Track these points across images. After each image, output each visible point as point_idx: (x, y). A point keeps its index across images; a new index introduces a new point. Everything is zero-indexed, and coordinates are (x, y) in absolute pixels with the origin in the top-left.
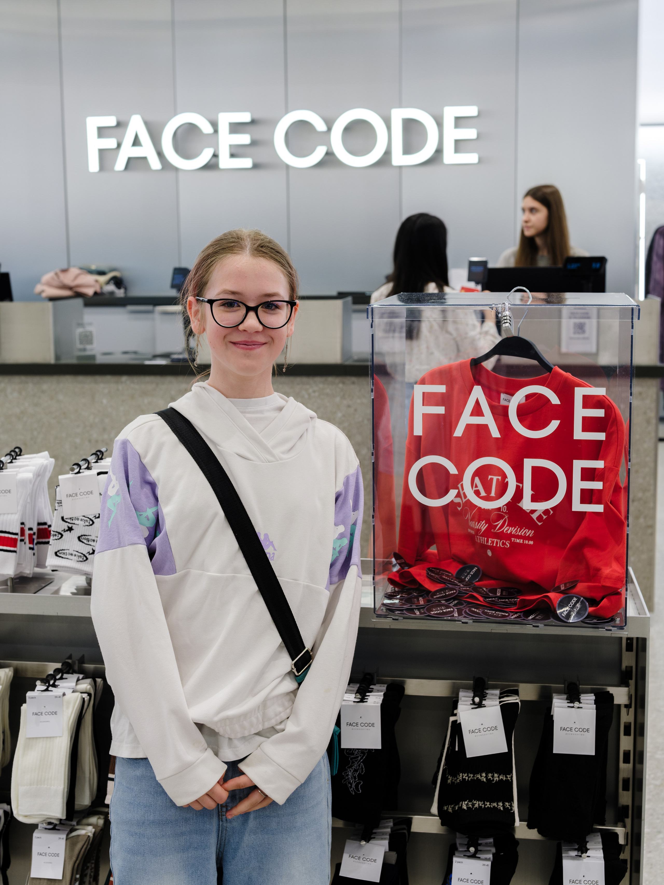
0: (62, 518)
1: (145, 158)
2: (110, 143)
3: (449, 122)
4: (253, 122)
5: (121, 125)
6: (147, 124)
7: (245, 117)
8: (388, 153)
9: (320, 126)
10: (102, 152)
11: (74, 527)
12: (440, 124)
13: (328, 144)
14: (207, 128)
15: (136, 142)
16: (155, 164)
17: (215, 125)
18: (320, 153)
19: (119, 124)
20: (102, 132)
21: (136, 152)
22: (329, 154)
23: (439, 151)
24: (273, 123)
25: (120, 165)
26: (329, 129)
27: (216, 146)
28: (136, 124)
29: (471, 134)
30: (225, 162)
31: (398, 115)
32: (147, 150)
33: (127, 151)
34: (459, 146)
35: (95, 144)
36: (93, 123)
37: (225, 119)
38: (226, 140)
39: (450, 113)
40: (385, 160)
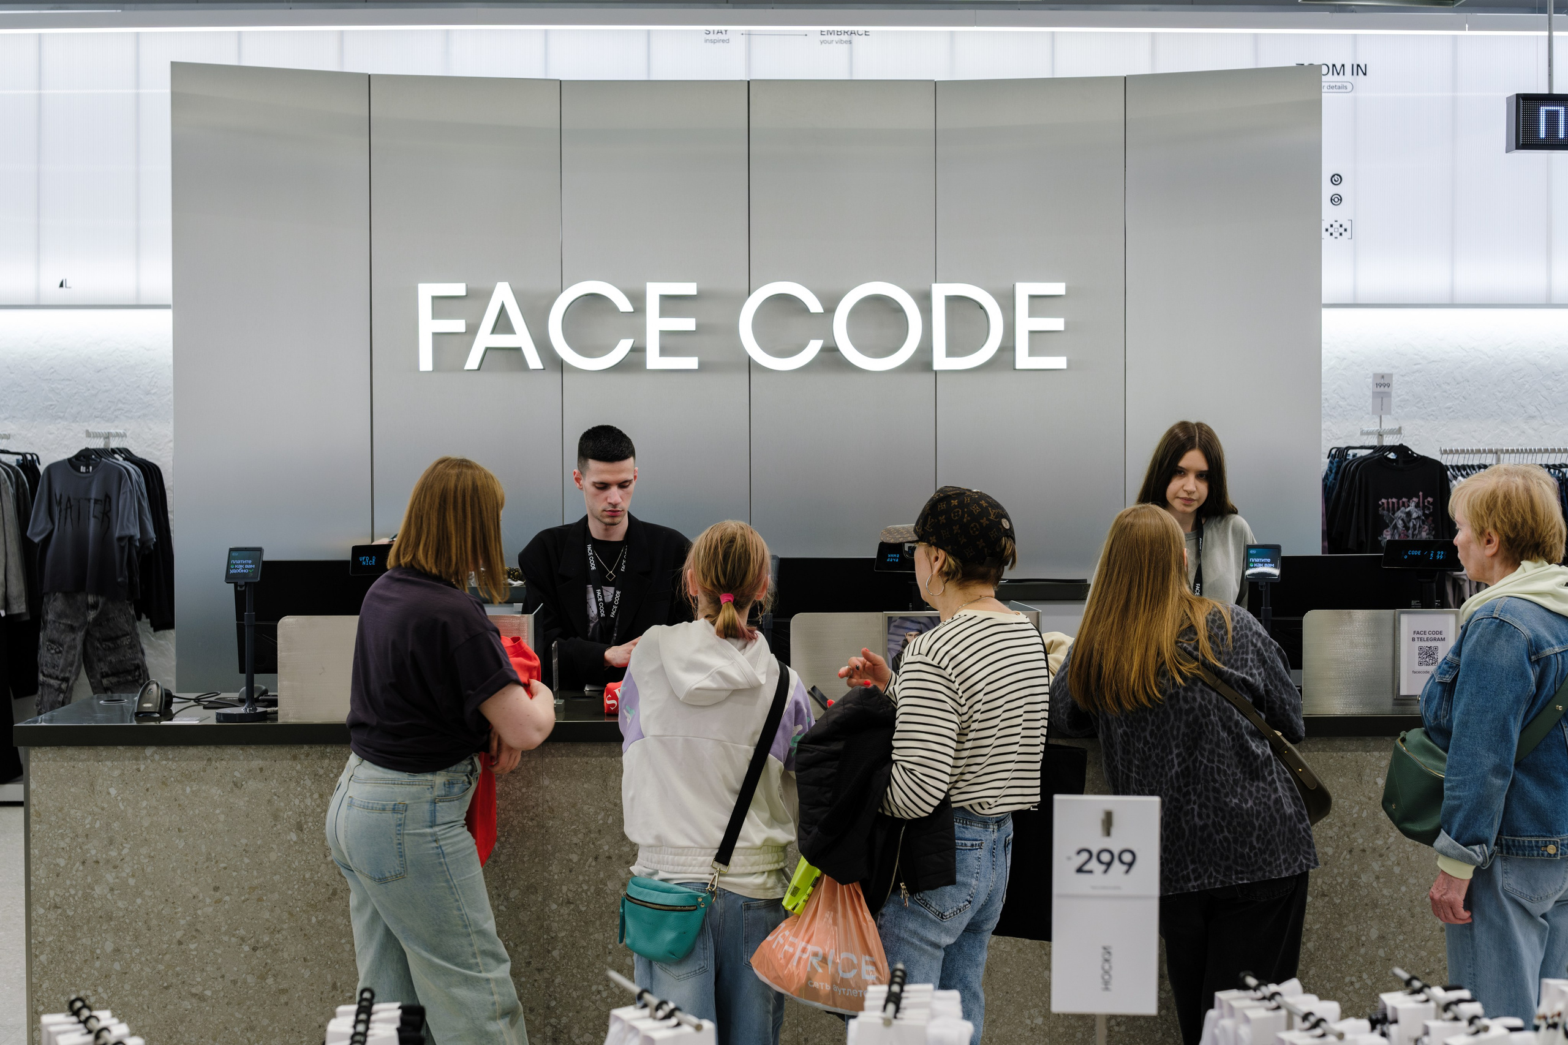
1: (518, 350)
2: (456, 325)
3: (1023, 304)
4: (701, 295)
5: (478, 297)
6: (517, 294)
7: (689, 287)
9: (815, 306)
10: (441, 340)
13: (828, 333)
14: (624, 305)
15: (503, 324)
16: (534, 361)
17: (638, 299)
18: (814, 348)
19: (472, 293)
20: (442, 306)
21: (502, 340)
22: (830, 351)
23: (1008, 347)
25: (473, 361)
26: (830, 310)
27: (639, 332)
28: (503, 294)
29: (1056, 324)
30: (654, 360)
31: (940, 292)
32: (521, 338)
33: (485, 339)
34: (1040, 341)
35: (428, 326)
36: (427, 291)
37: (654, 291)
38: (655, 324)
39: (1024, 290)
40: (922, 362)
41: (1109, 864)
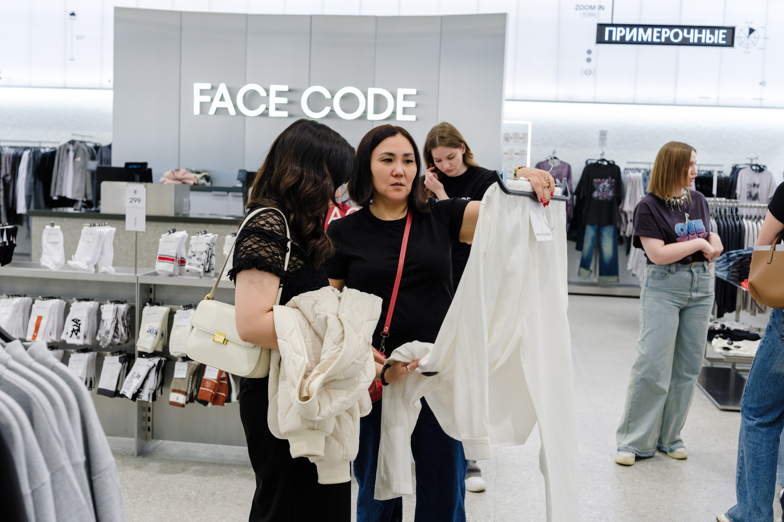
0: (192, 252)
1: (226, 109)
2: (207, 99)
3: (400, 97)
4: (290, 90)
6: (229, 89)
7: (285, 88)
8: (365, 112)
9: (328, 95)
10: (202, 104)
11: (196, 255)
12: (395, 97)
13: (331, 105)
14: (263, 93)
15: (222, 99)
16: (232, 112)
17: (267, 91)
18: (327, 110)
19: (213, 88)
21: (222, 105)
22: (332, 111)
24: (301, 92)
25: (212, 111)
26: (333, 97)
27: (268, 103)
28: (222, 89)
29: (412, 104)
30: (273, 113)
31: (372, 92)
32: (228, 104)
33: (216, 104)
34: (405, 111)
35: (198, 99)
36: (198, 87)
37: (274, 89)
38: (274, 100)
39: (401, 92)
40: (364, 116)
41: (136, 201)
